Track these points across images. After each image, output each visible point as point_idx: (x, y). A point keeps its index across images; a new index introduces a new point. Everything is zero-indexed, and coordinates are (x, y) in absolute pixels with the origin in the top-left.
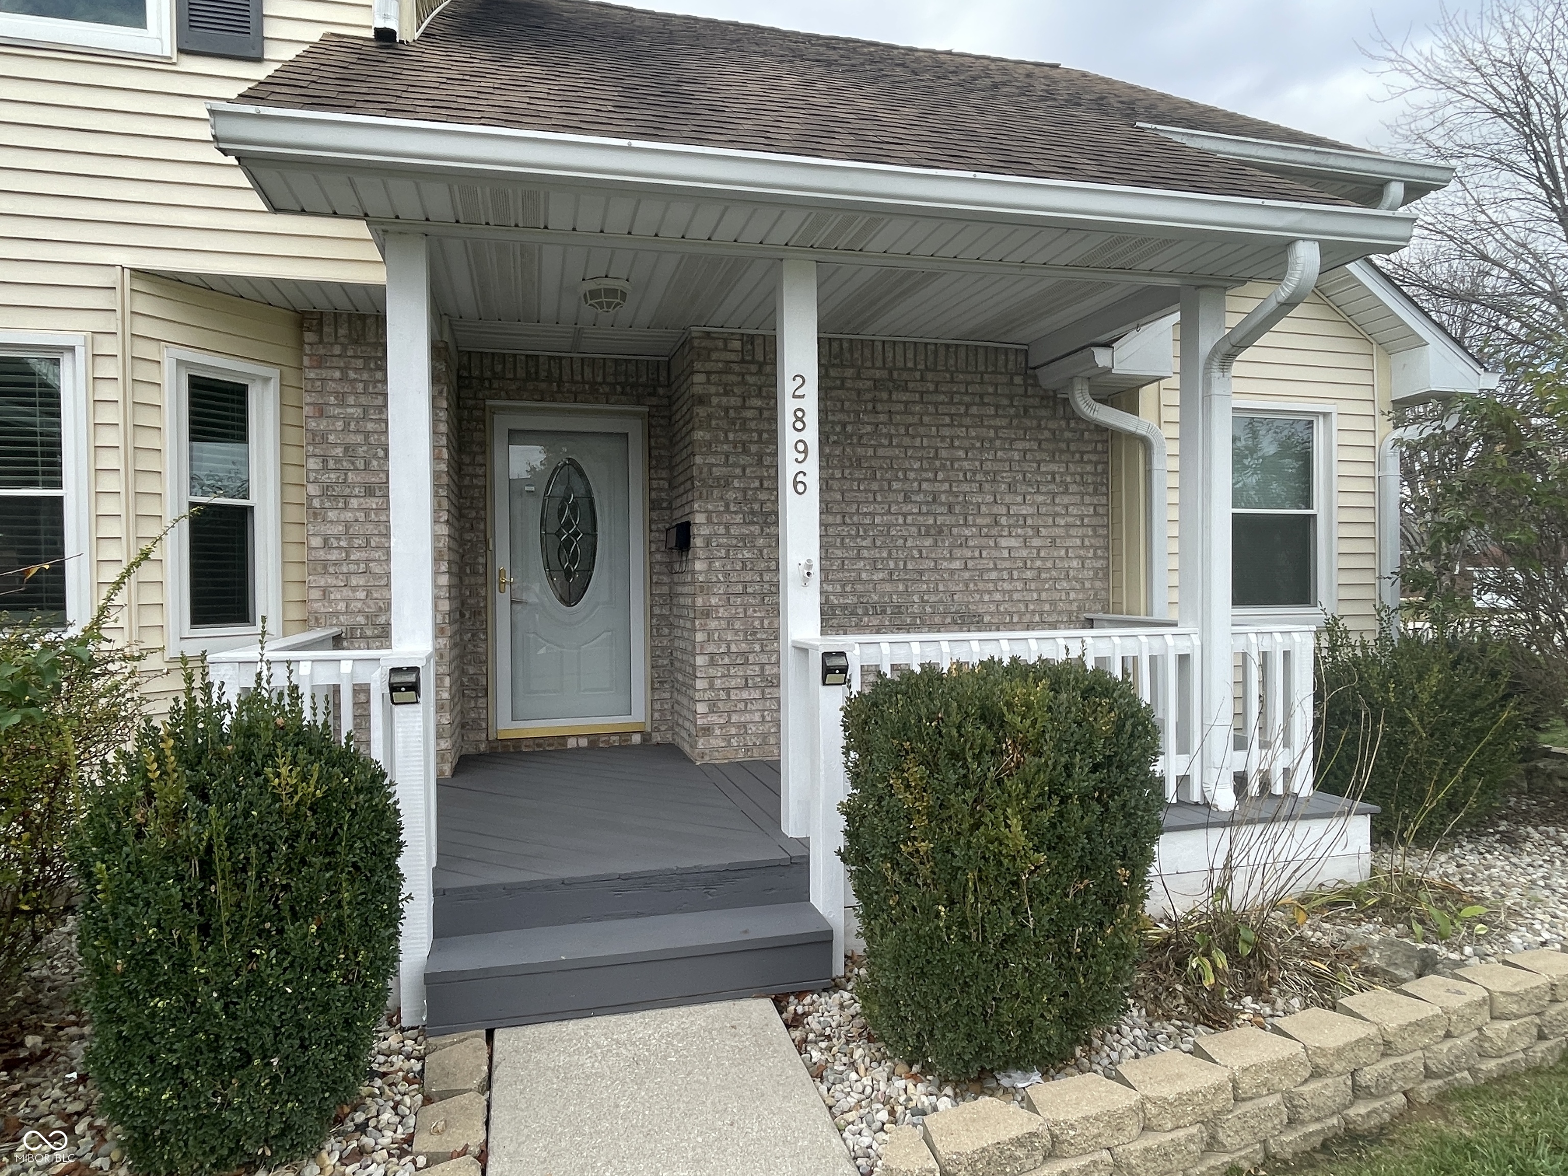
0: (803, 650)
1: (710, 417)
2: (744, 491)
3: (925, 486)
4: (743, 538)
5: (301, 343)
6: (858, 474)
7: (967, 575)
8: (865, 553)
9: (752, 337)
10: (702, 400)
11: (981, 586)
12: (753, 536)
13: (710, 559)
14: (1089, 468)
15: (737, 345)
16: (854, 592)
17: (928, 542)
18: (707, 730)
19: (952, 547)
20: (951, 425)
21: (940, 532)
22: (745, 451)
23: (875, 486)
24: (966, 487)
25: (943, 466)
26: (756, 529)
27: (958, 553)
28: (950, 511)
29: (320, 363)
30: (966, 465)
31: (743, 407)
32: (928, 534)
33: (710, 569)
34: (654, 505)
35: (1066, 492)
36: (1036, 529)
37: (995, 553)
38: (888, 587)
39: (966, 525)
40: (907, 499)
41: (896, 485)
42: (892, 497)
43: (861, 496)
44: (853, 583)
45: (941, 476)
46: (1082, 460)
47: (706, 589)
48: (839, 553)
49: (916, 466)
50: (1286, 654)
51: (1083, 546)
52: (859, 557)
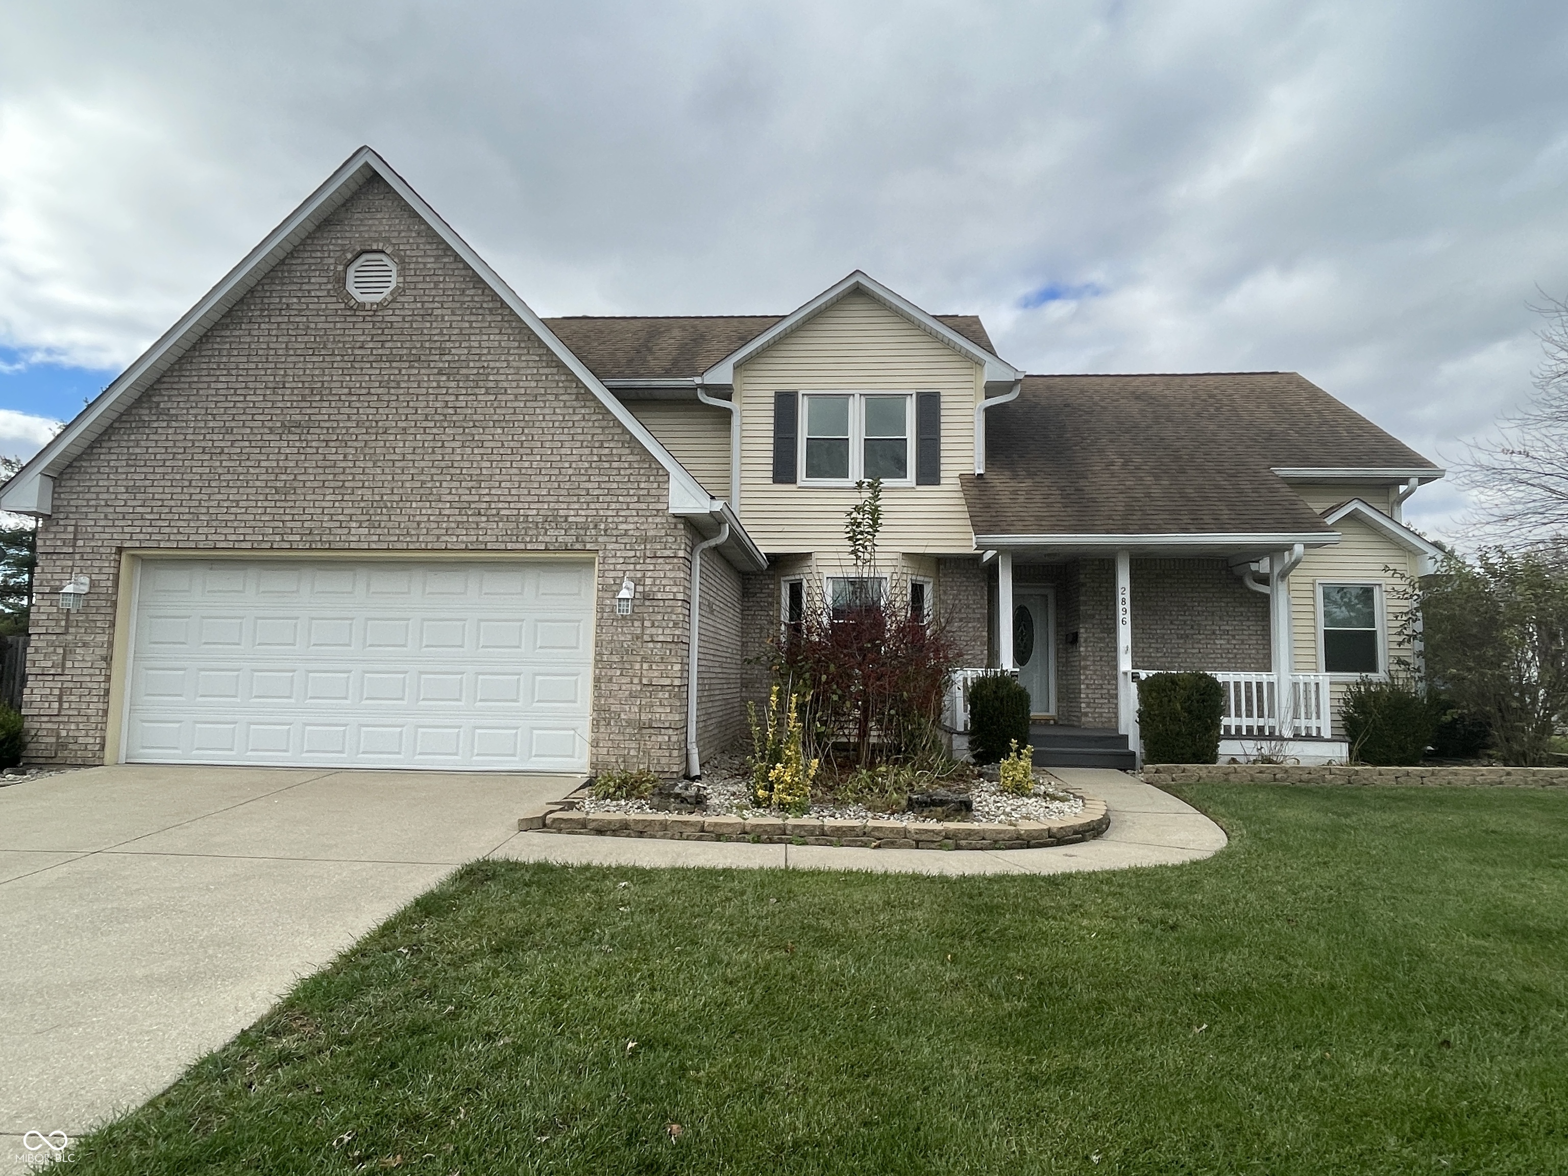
0: (1125, 673)
1: (1086, 591)
2: (1101, 620)
3: (1180, 617)
4: (1100, 639)
5: (938, 569)
6: (1149, 613)
7: (1200, 655)
8: (1153, 645)
9: (1103, 560)
10: (1084, 585)
11: (1208, 660)
12: (1105, 638)
13: (1086, 647)
14: (1260, 609)
15: (1097, 563)
16: (1148, 661)
17: (1182, 641)
18: (1086, 714)
19: (1193, 643)
20: (1192, 592)
21: (1188, 637)
22: (1101, 604)
23: (1157, 618)
24: (1199, 618)
25: (1188, 610)
26: (1106, 635)
27: (1196, 646)
28: (1192, 628)
29: (945, 575)
30: (1200, 608)
31: (1100, 587)
32: (1182, 638)
33: (1086, 651)
34: (1058, 625)
35: (1248, 620)
36: (1234, 636)
37: (1214, 646)
38: (1164, 660)
39: (1199, 634)
40: (1171, 623)
41: (1167, 617)
42: (1165, 622)
43: (1151, 622)
44: (1148, 657)
45: (1187, 613)
46: (1256, 606)
47: (1085, 659)
48: (1141, 645)
49: (1176, 609)
50: (1317, 684)
51: (1257, 644)
52: (1150, 647)
